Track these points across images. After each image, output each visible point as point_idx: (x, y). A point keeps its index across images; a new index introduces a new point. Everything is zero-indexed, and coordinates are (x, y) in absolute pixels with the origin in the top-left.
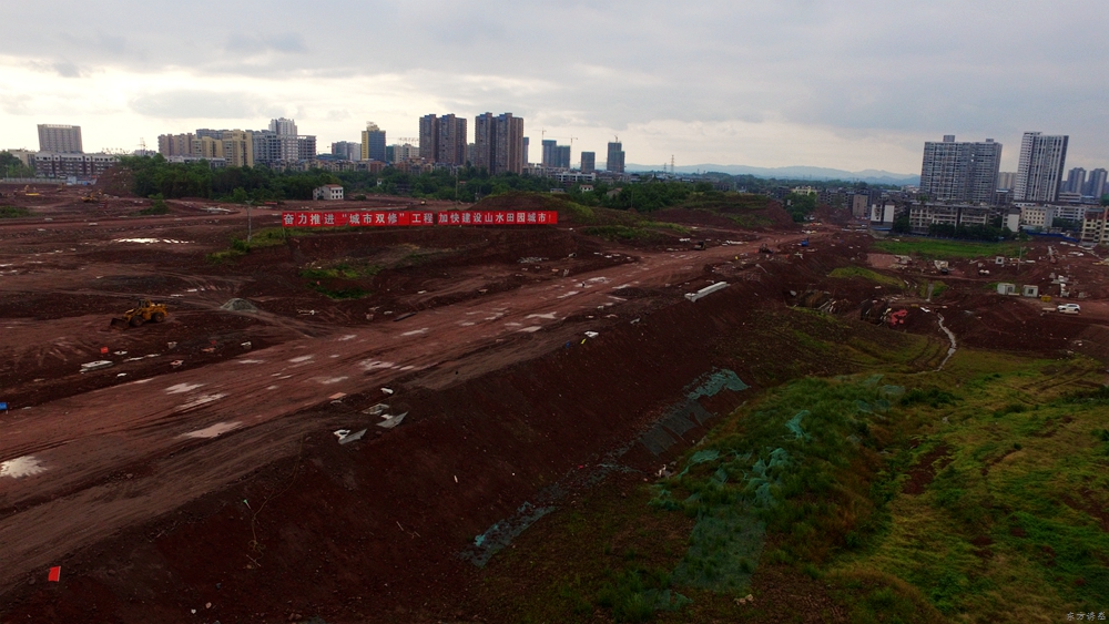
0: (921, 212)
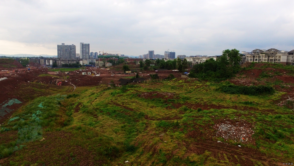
0: (59, 61)
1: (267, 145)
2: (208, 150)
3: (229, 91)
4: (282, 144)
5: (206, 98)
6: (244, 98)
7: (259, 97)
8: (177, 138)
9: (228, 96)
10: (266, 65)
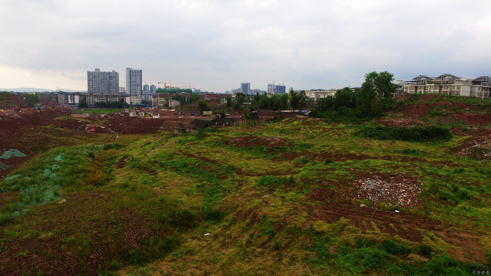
0: (91, 98)
1: (442, 209)
2: (344, 216)
3: (377, 136)
4: (467, 207)
5: (338, 146)
6: (401, 146)
7: (427, 143)
8: (292, 201)
9: (375, 143)
10: (437, 97)
